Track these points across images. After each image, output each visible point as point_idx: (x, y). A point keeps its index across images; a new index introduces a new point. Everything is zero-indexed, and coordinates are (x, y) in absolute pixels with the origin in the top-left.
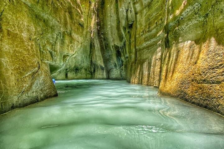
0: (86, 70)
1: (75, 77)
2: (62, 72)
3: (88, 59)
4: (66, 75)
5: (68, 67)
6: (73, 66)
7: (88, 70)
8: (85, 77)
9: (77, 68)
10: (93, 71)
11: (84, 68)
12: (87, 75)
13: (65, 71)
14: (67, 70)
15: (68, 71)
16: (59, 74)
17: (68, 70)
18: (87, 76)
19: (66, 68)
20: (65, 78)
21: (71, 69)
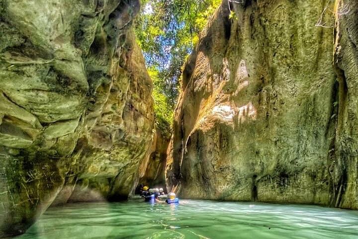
0: (313, 176)
1: (279, 198)
2: (243, 182)
3: (322, 140)
4: (255, 190)
5: (258, 168)
6: (272, 167)
7: (319, 175)
8: (310, 199)
9: (285, 171)
10: (336, 181)
11: (305, 170)
12: (314, 193)
13: (250, 180)
14: (255, 176)
15: (258, 181)
16: (236, 187)
17: (259, 178)
18: (317, 196)
19: (252, 173)
20: (250, 197)
21: (266, 176)
